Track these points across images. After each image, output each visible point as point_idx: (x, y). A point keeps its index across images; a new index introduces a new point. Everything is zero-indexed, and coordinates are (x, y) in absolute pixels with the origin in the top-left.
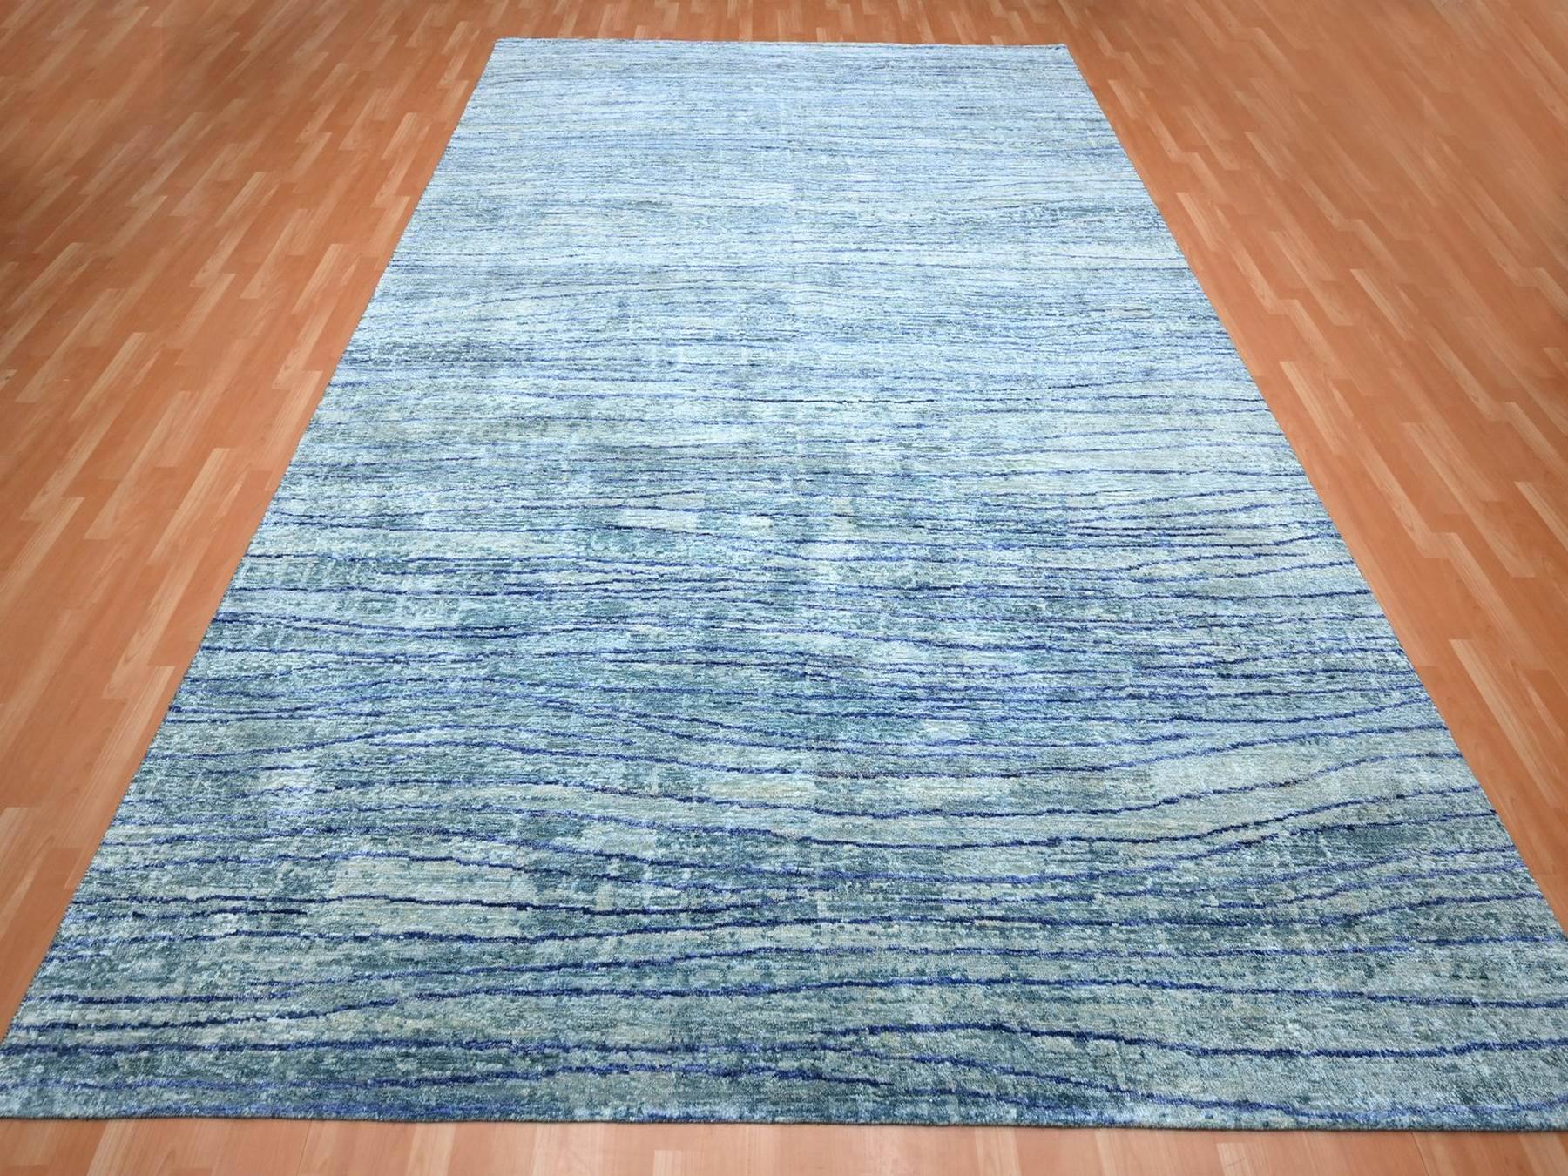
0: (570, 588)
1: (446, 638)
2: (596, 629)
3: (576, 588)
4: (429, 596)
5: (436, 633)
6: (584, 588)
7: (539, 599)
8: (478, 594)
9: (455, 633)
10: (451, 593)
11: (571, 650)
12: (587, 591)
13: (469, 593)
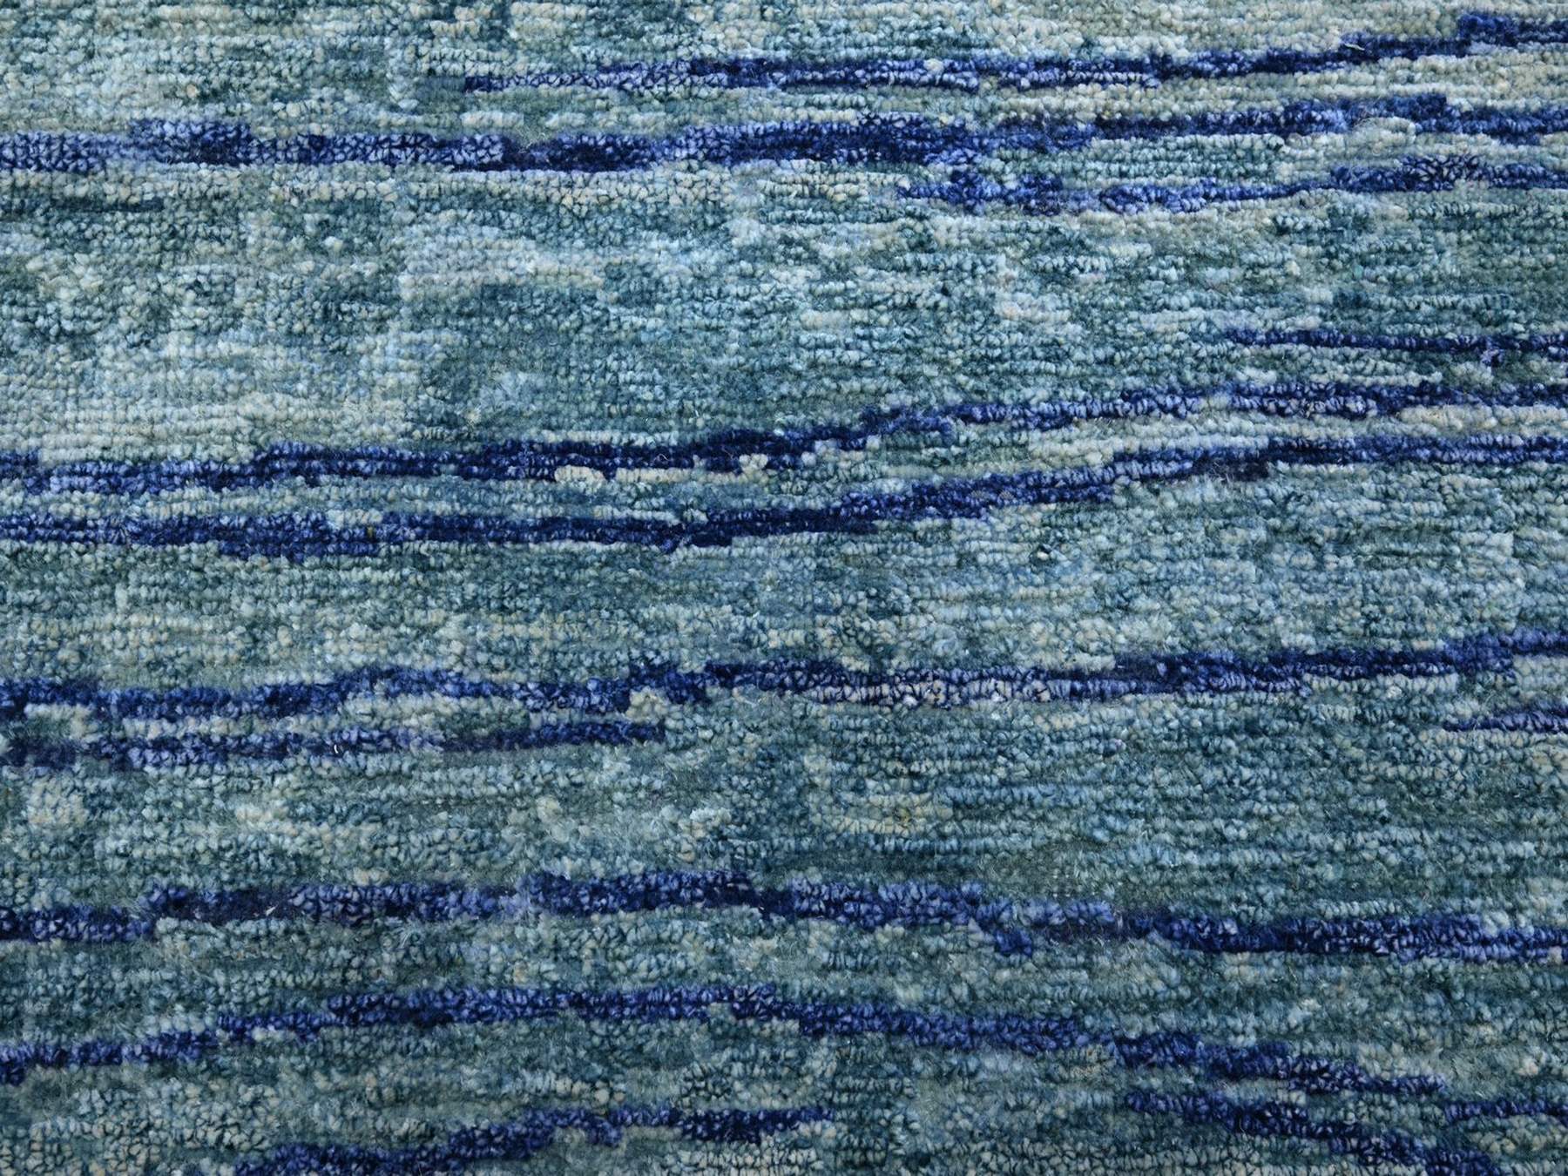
0: (1165, 101)
1: (362, 543)
2: (1435, 451)
3: (1212, 97)
4: (160, 180)
5: (280, 499)
6: (1270, 97)
7: (964, 194)
8: (514, 157)
9: (417, 496)
10: (316, 150)
11: (1297, 637)
12: (1295, 121)
13: (443, 149)
